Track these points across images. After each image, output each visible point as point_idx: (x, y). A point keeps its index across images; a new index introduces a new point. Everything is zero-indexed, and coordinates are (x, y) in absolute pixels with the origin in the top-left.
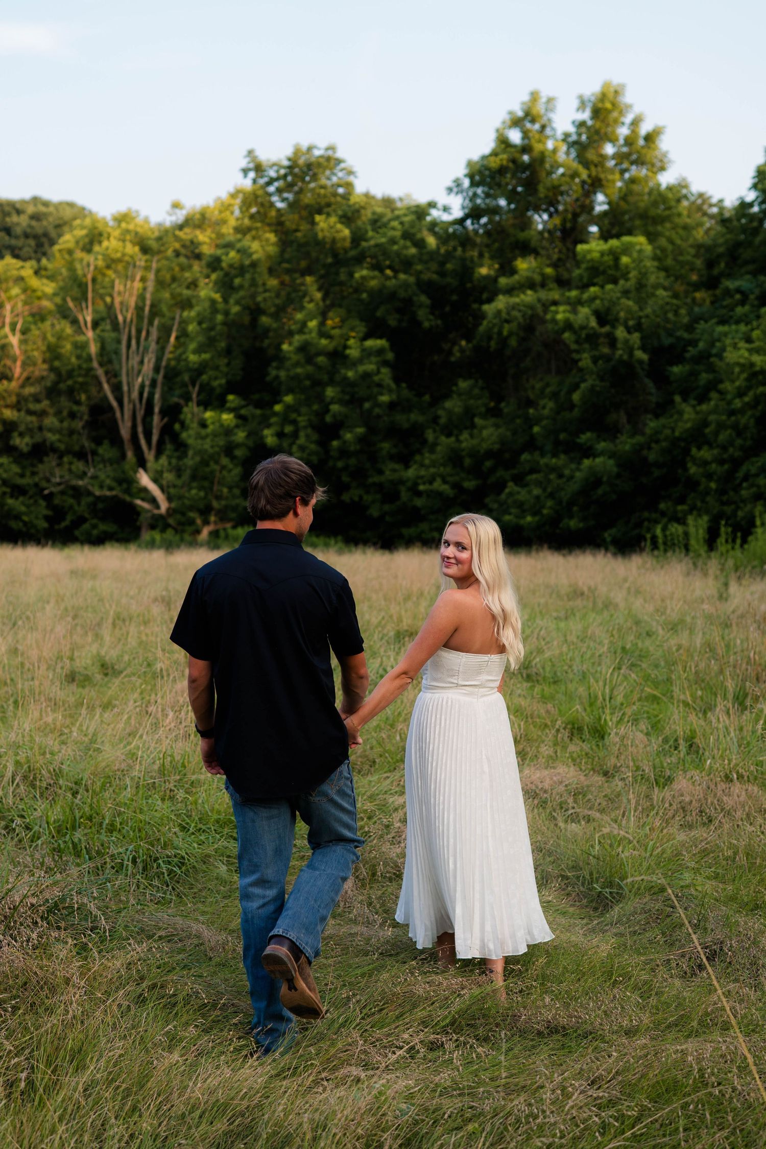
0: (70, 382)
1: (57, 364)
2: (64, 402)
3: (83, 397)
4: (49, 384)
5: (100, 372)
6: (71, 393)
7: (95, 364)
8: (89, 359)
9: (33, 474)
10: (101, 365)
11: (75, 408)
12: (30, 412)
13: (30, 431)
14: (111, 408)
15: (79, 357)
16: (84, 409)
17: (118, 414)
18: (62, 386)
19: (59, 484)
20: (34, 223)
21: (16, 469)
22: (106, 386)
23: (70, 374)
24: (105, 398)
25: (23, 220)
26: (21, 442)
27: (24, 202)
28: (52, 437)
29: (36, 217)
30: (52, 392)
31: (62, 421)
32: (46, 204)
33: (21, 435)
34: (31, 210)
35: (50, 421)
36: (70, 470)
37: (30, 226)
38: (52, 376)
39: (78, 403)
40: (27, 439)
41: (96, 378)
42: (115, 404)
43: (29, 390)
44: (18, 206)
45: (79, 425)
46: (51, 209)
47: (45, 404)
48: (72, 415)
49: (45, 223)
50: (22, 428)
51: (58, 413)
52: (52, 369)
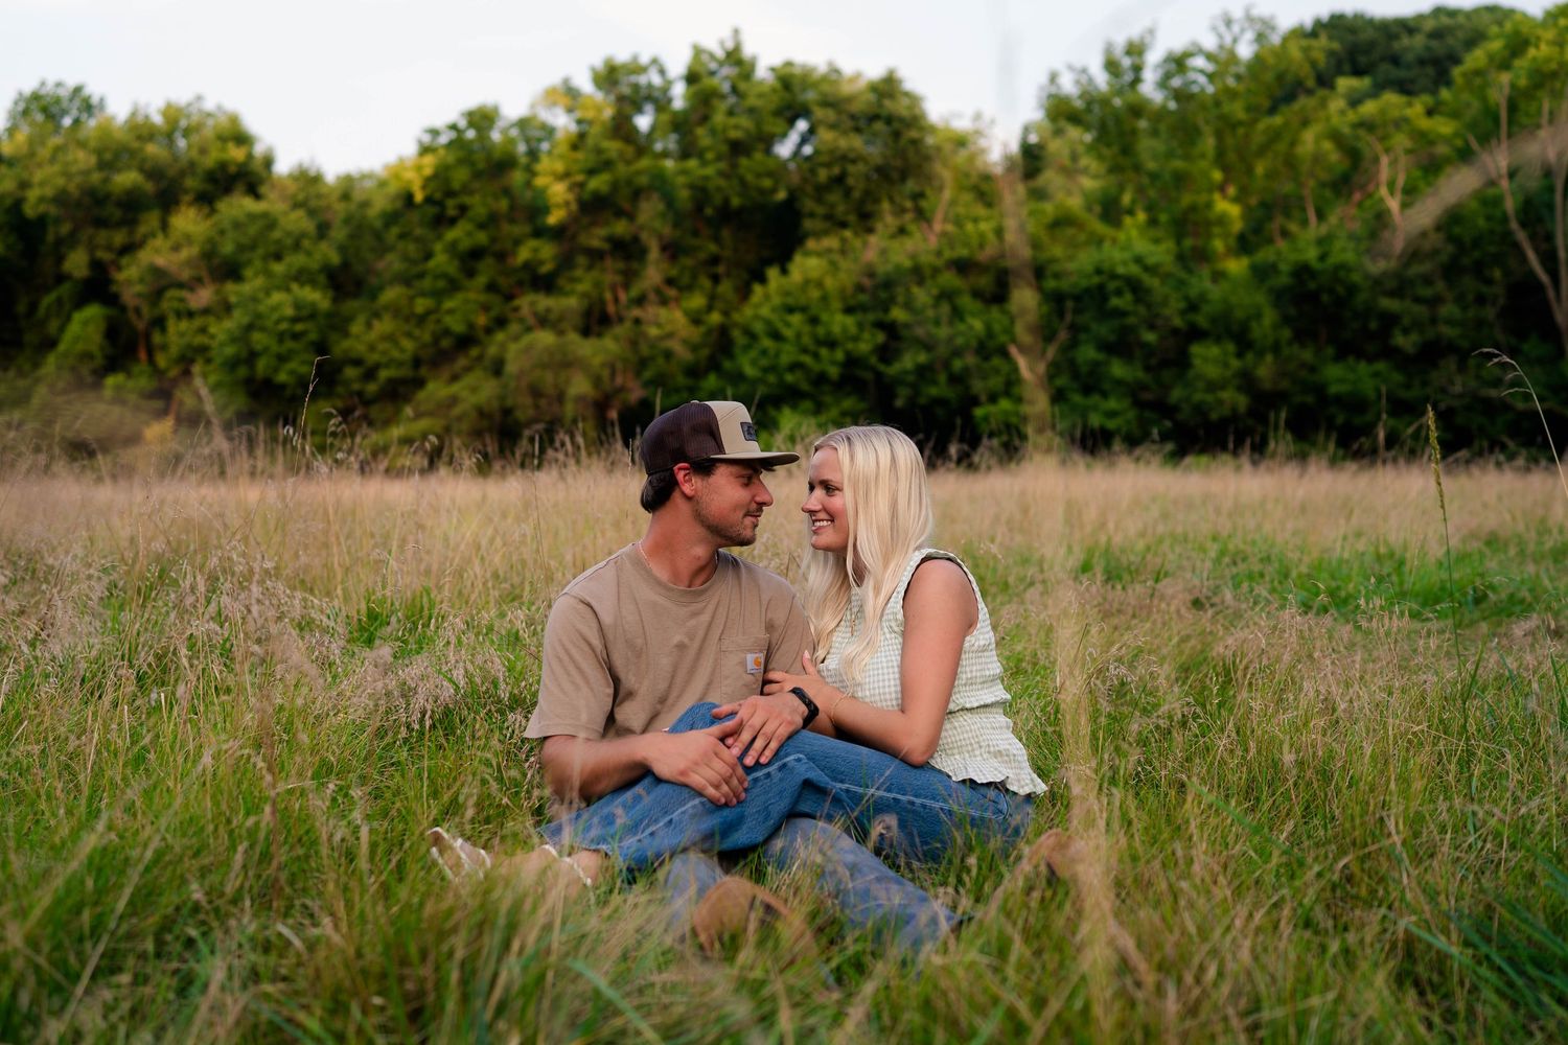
0: (1477, 254)
1: (1457, 230)
2: (1469, 283)
3: (1497, 274)
4: (1444, 258)
5: (1521, 236)
6: (1479, 269)
7: (1514, 225)
8: (1505, 219)
9: (1425, 384)
10: (1523, 225)
11: (1485, 289)
12: (1417, 300)
13: (1417, 325)
14: (1540, 287)
15: (1489, 218)
16: (1498, 290)
17: (1551, 294)
18: (1466, 261)
19: (1461, 396)
20: (1434, 44)
21: (1398, 377)
22: (1531, 256)
23: (1477, 242)
24: (1531, 273)
25: (1418, 42)
26: (1404, 341)
27: (1420, 17)
28: (1449, 332)
29: (1437, 34)
30: (1451, 271)
31: (1465, 308)
32: (1452, 13)
33: (1406, 331)
34: (1429, 25)
35: (1448, 310)
36: (1478, 377)
37: (1428, 49)
38: (1450, 248)
39: (1489, 282)
40: (1414, 337)
41: (1516, 246)
42: (1544, 278)
43: (1417, 269)
44: (1412, 24)
45: (1490, 313)
46: (1461, 19)
47: (1440, 286)
48: (1481, 300)
49: (1450, 41)
50: (1406, 321)
51: (1460, 299)
52: (1452, 239)
